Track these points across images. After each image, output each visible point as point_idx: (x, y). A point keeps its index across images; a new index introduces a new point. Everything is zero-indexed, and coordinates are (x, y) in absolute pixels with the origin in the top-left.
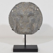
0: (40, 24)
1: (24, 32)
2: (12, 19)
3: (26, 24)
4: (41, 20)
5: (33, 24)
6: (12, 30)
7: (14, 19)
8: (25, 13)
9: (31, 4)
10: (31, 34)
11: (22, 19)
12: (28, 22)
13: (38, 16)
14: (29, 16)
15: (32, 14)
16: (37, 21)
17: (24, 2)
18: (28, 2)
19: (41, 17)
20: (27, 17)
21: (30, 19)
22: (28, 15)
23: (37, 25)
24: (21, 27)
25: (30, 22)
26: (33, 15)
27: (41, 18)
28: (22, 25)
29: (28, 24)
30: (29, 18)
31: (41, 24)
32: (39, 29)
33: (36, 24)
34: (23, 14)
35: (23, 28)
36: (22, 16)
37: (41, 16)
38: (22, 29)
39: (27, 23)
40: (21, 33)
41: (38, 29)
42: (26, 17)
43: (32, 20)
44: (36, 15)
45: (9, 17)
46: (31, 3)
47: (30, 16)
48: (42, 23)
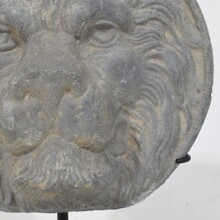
0: (195, 112)
1: (43, 186)
3: (57, 105)
10: (118, 203)
12: (80, 79)
16: (166, 79)
19: (197, 46)
20: (70, 38)
24: (13, 135)
25: (100, 83)
27: (197, 55)
28: (19, 116)
29: (79, 101)
30: (88, 49)
31: (204, 113)
32: (186, 158)
35: (29, 143)
37: (196, 36)
38: (27, 151)
40: (20, 197)
41: (178, 154)
43: (117, 70)
47: (101, 36)
48: (208, 104)
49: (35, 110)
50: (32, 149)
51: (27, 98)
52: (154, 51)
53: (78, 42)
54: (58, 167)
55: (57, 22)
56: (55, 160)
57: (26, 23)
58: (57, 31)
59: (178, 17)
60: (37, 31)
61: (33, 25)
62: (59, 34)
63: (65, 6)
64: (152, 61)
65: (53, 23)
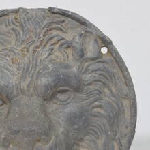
0: (124, 142)
4: (127, 114)
5: (81, 140)
8: (23, 77)
9: (63, 18)
11: (9, 113)
13: (106, 91)
14: (50, 94)
15: (67, 83)
16: (105, 121)
17: (17, 11)
18: (43, 10)
21: (62, 111)
22: (46, 87)
23: (105, 145)
26: (78, 90)
27: (126, 103)
31: (130, 142)
33: (100, 142)
34: (14, 80)
37: (125, 90)
42: (30, 104)
44: (93, 87)
46: (63, 13)
47: (61, 97)
48: (133, 136)
51: (11, 146)
52: (97, 103)
53: (45, 102)
55: (32, 89)
57: (10, 91)
59: (113, 78)
60: (18, 96)
63: (37, 79)
64: (96, 110)
65: (29, 90)
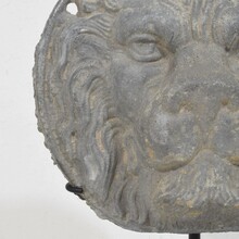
1: (191, 204)
2: (73, 80)
3: (213, 119)
6: (70, 188)
7: (83, 79)
28: (174, 130)
36: (166, 44)
39: (224, 110)
45: (35, 70)
49: (191, 124)
50: (181, 165)
54: (209, 184)
56: (205, 177)
58: (208, 42)
61: (183, 36)
62: (210, 45)
